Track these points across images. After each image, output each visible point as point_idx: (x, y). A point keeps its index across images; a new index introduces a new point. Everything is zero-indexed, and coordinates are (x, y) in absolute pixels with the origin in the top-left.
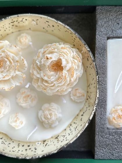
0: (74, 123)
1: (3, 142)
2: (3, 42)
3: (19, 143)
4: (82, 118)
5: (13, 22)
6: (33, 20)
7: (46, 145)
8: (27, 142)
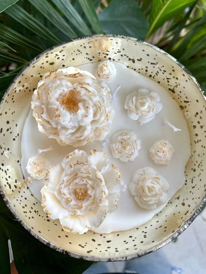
0: (146, 71)
1: (199, 165)
2: (44, 195)
3: (194, 142)
4: (138, 60)
5: (10, 185)
6: (2, 154)
7: (187, 102)
8: (190, 132)
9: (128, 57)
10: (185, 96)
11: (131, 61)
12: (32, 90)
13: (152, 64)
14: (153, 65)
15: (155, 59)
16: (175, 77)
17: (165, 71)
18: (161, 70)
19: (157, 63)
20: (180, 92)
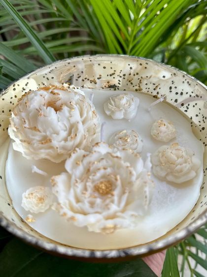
4: (98, 79)
9: (88, 79)
10: (152, 84)
11: (93, 83)
12: (6, 129)
13: (111, 75)
14: (113, 76)
15: (111, 68)
16: (136, 74)
17: (124, 75)
18: (121, 77)
19: (115, 71)
20: (146, 84)
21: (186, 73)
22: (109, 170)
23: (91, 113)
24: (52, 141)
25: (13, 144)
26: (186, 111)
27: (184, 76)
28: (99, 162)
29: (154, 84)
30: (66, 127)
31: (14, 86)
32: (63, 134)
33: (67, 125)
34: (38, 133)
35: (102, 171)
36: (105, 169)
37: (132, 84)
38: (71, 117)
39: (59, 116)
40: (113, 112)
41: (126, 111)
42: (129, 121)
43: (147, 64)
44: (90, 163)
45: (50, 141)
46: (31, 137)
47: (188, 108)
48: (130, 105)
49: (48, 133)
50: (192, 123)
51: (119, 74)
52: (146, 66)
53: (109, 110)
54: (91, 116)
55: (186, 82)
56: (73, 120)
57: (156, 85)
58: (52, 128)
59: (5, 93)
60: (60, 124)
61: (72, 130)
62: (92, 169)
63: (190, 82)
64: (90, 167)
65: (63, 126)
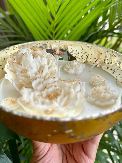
13: (71, 53)
15: (71, 48)
16: (85, 52)
17: (78, 53)
18: (76, 54)
19: (73, 50)
20: (91, 59)
21: (113, 50)
22: (57, 87)
23: (54, 63)
24: (28, 72)
25: (6, 75)
26: (113, 73)
27: (112, 52)
28: (53, 83)
29: (95, 59)
30: (38, 67)
31: (14, 47)
32: (35, 70)
33: (38, 66)
34: (20, 66)
35: (53, 88)
36: (55, 86)
37: (82, 58)
38: (41, 61)
39: (35, 60)
40: (68, 70)
41: (76, 69)
42: (78, 75)
43: (92, 46)
44: (47, 83)
45: (27, 71)
46: (16, 68)
47: (114, 71)
48: (79, 66)
49: (26, 68)
50: (116, 79)
51: (75, 52)
52: (91, 47)
53: (66, 68)
54: (54, 65)
55: (114, 55)
56: (42, 63)
57: (96, 59)
58: (29, 65)
59: (8, 49)
60: (34, 64)
61: (41, 69)
62: (47, 86)
63: (116, 55)
64: (47, 85)
65: (36, 66)
